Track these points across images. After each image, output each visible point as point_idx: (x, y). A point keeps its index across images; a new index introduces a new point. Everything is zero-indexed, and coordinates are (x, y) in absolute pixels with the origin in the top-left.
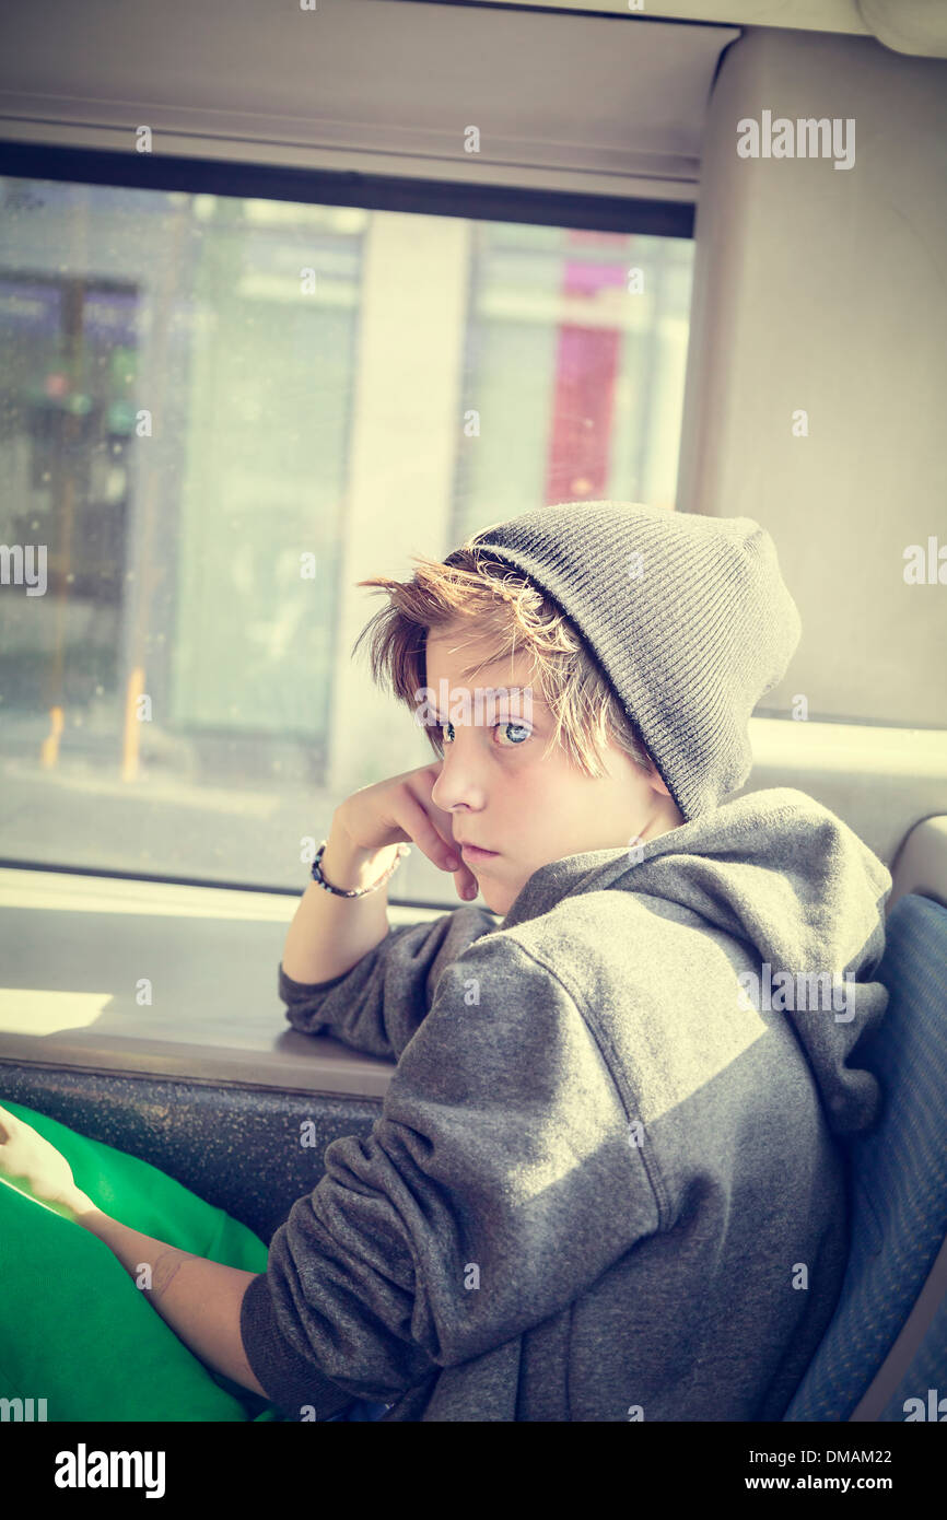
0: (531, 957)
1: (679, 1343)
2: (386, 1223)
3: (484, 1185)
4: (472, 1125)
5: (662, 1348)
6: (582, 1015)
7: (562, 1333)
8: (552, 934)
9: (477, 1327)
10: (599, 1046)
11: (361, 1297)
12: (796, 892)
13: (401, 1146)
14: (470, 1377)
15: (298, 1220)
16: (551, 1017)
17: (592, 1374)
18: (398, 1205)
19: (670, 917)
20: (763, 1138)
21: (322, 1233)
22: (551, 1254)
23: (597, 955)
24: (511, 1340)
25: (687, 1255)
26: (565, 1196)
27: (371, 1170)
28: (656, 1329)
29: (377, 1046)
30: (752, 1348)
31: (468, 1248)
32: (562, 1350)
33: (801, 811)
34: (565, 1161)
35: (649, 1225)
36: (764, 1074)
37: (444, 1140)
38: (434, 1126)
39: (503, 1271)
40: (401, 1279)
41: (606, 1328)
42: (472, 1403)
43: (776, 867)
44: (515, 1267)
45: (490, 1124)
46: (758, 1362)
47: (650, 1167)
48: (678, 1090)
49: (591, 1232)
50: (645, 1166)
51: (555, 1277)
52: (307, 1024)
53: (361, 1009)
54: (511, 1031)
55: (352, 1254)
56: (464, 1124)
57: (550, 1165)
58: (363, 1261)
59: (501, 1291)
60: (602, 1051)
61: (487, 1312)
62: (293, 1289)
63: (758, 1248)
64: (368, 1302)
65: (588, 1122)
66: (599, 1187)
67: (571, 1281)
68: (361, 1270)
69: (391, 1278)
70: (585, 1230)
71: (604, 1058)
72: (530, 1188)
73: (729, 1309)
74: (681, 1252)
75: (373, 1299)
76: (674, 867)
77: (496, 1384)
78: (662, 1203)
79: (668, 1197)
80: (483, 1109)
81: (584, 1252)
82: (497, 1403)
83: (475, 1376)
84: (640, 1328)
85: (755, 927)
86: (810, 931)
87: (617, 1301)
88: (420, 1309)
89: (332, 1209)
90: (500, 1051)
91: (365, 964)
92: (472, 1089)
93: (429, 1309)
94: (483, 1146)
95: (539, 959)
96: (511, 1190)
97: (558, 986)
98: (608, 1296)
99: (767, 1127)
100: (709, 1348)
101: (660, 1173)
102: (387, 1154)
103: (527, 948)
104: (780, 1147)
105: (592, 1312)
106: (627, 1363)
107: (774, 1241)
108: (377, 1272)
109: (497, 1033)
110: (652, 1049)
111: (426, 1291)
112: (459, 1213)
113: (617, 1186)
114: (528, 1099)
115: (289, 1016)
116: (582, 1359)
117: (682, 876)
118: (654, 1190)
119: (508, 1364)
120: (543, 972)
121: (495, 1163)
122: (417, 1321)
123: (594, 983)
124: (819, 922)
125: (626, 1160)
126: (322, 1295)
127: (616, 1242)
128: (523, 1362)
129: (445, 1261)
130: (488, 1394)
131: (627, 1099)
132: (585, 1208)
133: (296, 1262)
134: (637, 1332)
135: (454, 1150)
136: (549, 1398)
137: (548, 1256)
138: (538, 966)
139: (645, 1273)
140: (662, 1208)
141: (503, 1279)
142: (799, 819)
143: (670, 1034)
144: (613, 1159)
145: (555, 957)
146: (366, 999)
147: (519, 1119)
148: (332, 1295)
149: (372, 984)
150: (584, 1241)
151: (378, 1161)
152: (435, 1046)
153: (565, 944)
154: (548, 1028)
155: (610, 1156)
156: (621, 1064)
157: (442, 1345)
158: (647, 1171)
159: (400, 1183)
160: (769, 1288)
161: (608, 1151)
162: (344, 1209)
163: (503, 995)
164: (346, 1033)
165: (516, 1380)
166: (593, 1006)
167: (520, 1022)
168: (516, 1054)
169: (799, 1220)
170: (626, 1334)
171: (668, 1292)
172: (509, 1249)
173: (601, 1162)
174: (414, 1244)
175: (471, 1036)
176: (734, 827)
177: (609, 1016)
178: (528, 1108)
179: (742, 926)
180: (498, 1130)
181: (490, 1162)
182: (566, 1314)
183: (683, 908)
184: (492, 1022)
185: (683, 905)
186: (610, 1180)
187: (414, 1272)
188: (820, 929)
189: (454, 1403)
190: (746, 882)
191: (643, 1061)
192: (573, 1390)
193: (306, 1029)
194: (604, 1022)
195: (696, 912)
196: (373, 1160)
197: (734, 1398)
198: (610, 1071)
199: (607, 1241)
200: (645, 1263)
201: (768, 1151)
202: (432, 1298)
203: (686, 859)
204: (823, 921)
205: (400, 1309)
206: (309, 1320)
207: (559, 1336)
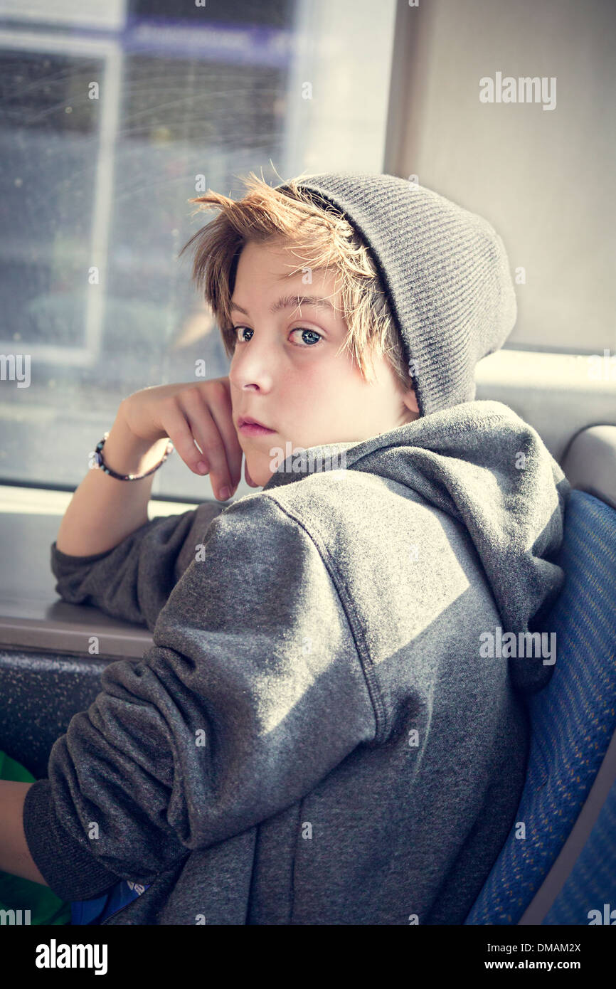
0: (285, 511)
1: (385, 837)
2: (153, 727)
3: (237, 694)
4: (227, 645)
5: (372, 840)
6: (323, 561)
7: (291, 827)
8: (302, 495)
9: (223, 813)
10: (336, 586)
11: (128, 791)
12: (499, 484)
13: (166, 665)
14: (213, 862)
15: (77, 729)
16: (298, 560)
17: (312, 861)
18: (164, 712)
19: (398, 493)
20: (461, 675)
21: (97, 738)
22: (287, 753)
23: (338, 513)
24: (248, 830)
25: (396, 763)
26: (301, 707)
27: (142, 684)
28: (367, 825)
29: (132, 615)
30: (441, 844)
31: (220, 750)
32: (290, 840)
33: (506, 421)
34: (303, 677)
35: (368, 733)
36: (466, 623)
37: (205, 657)
38: (197, 647)
39: (248, 766)
40: (162, 775)
41: (328, 824)
42: (214, 883)
43: (483, 465)
44: (259, 763)
45: (243, 645)
46: (444, 858)
47: (371, 685)
48: (399, 625)
49: (320, 737)
50: (368, 684)
51: (289, 773)
52: (74, 595)
53: (119, 584)
54: (264, 571)
55: (122, 753)
56: (222, 645)
57: (291, 680)
58: (131, 759)
59: (245, 783)
60: (338, 590)
61: (232, 800)
62: (71, 784)
63: (450, 764)
64: (133, 795)
65: (323, 647)
66: (329, 701)
67: (301, 776)
68: (129, 767)
69: (153, 774)
70: (316, 735)
71: (339, 596)
72: (275, 698)
73: (423, 813)
74: (391, 760)
75: (138, 792)
76: (402, 455)
77: (234, 869)
78: (379, 715)
79: (385, 710)
80: (237, 633)
81: (314, 753)
82: (235, 884)
83: (217, 861)
84: (354, 824)
85: (464, 505)
86: (507, 514)
87: (338, 802)
88: (176, 798)
89: (107, 717)
90: (254, 587)
91: (123, 546)
92: (228, 618)
93: (184, 798)
94: (237, 662)
95: (291, 514)
96: (259, 698)
97: (305, 535)
98: (331, 799)
99: (465, 667)
100: (404, 843)
101: (379, 691)
102: (155, 673)
103: (282, 505)
104: (474, 684)
105: (317, 810)
106: (341, 854)
107: (464, 759)
108: (142, 769)
109: (253, 572)
110: (379, 591)
111: (182, 783)
112: (213, 721)
113: (344, 700)
114: (275, 624)
115: (59, 589)
116: (306, 849)
117: (408, 463)
118: (373, 704)
119: (246, 852)
120: (294, 524)
121: (246, 676)
122: (173, 808)
123: (335, 535)
124: (514, 508)
125: (353, 679)
126: (95, 787)
127: (339, 744)
128: (257, 851)
129: (200, 758)
130: (228, 876)
131: (355, 628)
132: (316, 717)
133: (74, 760)
134: (352, 827)
135: (213, 665)
136: (277, 880)
137: (284, 755)
138: (289, 519)
139: (361, 780)
140: (379, 719)
141: (248, 772)
142: (504, 426)
143: (393, 580)
144: (341, 678)
145: (304, 513)
146: (123, 575)
147: (267, 640)
148: (103, 787)
149: (129, 563)
150: (314, 744)
151: (148, 677)
152: (201, 581)
153: (313, 503)
154: (295, 569)
155: (340, 676)
156: (353, 601)
157: (192, 829)
158: (369, 688)
159: (166, 694)
160: (457, 796)
161: (338, 672)
162: (116, 716)
163: (260, 541)
164: (106, 603)
165: (251, 865)
166: (333, 554)
167: (272, 564)
168: (267, 590)
169: (485, 744)
170: (343, 829)
171: (379, 793)
172: (254, 747)
173: (332, 681)
174: (175, 743)
175: (231, 573)
176: (451, 428)
177: (345, 563)
178: (274, 632)
179: (454, 505)
180: (250, 650)
181: (242, 676)
182: (295, 811)
183: (408, 489)
184: (250, 562)
185: (407, 485)
186: (338, 695)
187: (173, 769)
188: (515, 513)
189: (199, 883)
190: (461, 472)
191: (370, 600)
192: (297, 875)
193: (73, 599)
194: (341, 567)
195: (417, 492)
196: (144, 676)
197: (423, 885)
198: (344, 607)
199: (333, 743)
200: (362, 772)
201: (464, 686)
202: (187, 788)
203: (411, 449)
204: (518, 507)
205: (160, 801)
206: (83, 809)
207: (288, 830)
